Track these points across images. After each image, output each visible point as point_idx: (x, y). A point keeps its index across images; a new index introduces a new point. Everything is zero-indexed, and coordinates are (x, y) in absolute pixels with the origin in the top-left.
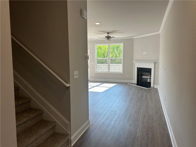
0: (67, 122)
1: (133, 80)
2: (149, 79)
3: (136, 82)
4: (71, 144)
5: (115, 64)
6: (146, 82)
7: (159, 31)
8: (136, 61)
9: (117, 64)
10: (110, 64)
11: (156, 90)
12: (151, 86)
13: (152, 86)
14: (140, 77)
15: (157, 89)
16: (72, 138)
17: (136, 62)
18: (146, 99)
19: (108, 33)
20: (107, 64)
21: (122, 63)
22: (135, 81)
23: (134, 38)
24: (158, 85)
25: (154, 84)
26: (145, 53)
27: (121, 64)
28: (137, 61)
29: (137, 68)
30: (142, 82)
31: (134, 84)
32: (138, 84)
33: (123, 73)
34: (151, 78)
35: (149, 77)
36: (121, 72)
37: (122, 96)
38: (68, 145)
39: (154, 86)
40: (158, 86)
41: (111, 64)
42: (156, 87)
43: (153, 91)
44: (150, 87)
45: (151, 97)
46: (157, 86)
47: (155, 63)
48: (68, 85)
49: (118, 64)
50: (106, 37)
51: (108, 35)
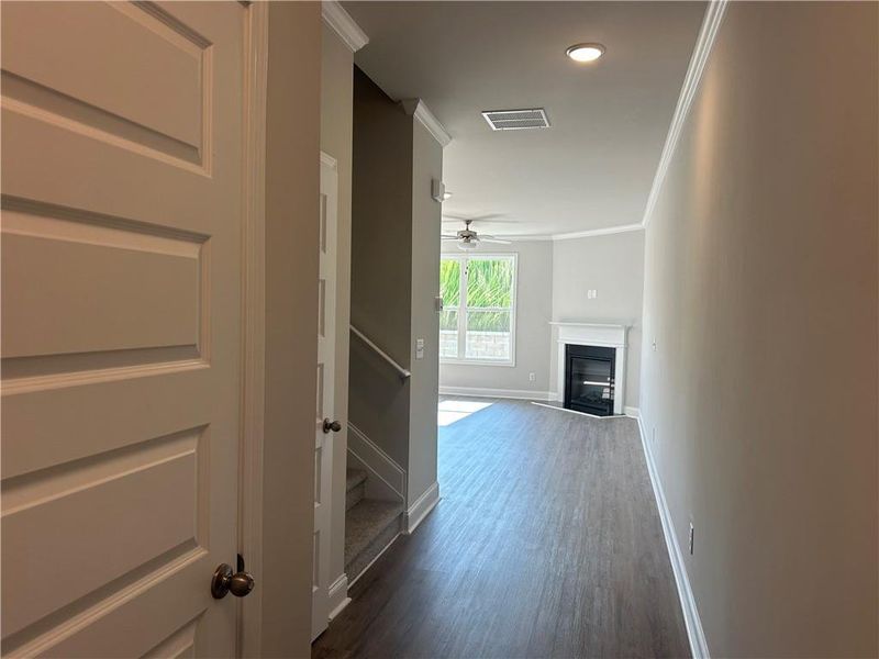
0: (400, 470)
1: (548, 390)
2: (608, 390)
3: (561, 399)
4: (407, 529)
5: (479, 333)
6: (595, 396)
7: (640, 221)
8: (564, 320)
9: (483, 333)
10: (468, 333)
11: (633, 423)
12: (615, 411)
13: (617, 409)
14: (576, 382)
15: (636, 420)
16: (411, 511)
17: (560, 325)
18: (598, 446)
19: (468, 222)
20: (456, 332)
21: (511, 330)
22: (558, 394)
23: (554, 238)
24: (638, 407)
25: (624, 403)
26: (592, 294)
27: (508, 334)
29: (567, 345)
30: (582, 396)
31: (555, 403)
32: (567, 404)
33: (514, 366)
34: (613, 388)
35: (608, 384)
36: (506, 360)
37: (518, 436)
38: (400, 529)
39: (623, 410)
40: (639, 410)
42: (630, 412)
43: (621, 424)
44: (611, 413)
45: (614, 441)
46: (636, 409)
47: (628, 330)
48: (408, 374)
49: (489, 333)
50: (461, 235)
51: (468, 229)
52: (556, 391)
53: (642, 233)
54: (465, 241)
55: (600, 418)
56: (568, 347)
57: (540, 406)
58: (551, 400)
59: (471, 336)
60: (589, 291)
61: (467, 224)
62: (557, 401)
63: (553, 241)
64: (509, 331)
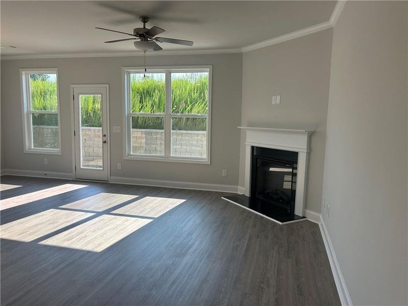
3: (248, 194)
6: (277, 195)
10: (172, 131)
11: (315, 227)
15: (318, 225)
17: (248, 130)
19: (145, 19)
20: (163, 131)
22: (245, 188)
24: (319, 211)
25: (306, 206)
26: (276, 100)
27: (205, 132)
28: (252, 124)
29: (253, 147)
32: (252, 203)
33: (209, 163)
36: (203, 159)
40: (320, 216)
42: (312, 216)
44: (292, 216)
46: (317, 214)
50: (137, 33)
51: (144, 27)
52: (243, 185)
53: (330, 31)
54: (142, 40)
55: (280, 223)
57: (228, 202)
58: (239, 193)
59: (175, 135)
60: (273, 97)
61: (145, 22)
62: (244, 195)
63: (242, 53)
64: (205, 130)
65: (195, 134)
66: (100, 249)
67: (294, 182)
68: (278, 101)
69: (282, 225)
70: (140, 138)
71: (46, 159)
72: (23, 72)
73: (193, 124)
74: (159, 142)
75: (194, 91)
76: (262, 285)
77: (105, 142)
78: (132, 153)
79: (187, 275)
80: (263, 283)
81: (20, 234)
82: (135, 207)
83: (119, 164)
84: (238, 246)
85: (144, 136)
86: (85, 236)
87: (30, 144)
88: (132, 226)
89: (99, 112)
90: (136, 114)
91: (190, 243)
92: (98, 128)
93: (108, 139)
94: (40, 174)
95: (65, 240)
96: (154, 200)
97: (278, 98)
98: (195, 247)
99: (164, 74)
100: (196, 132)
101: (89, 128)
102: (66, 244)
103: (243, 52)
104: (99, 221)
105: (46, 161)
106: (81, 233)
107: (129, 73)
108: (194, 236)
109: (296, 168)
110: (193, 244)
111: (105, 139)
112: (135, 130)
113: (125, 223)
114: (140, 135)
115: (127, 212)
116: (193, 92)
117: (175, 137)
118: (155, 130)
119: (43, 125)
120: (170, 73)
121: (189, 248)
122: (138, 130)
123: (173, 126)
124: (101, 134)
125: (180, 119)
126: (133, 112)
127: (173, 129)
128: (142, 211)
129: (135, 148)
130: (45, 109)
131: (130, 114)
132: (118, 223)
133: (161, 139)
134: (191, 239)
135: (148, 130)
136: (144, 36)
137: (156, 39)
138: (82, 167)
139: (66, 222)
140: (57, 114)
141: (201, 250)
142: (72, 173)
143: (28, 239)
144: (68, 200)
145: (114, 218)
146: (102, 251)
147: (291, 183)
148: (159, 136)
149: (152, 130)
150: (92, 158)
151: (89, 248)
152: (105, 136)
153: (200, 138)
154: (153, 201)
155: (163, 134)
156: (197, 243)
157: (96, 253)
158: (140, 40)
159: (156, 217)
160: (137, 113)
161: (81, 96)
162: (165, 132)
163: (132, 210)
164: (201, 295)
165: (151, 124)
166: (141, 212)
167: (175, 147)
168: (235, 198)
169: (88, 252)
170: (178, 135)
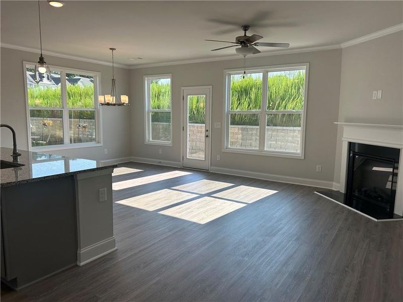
1: (333, 180)
3: (343, 190)
6: (376, 193)
10: (267, 127)
13: (399, 210)
17: (345, 125)
19: (246, 28)
20: (258, 127)
21: (302, 125)
22: (340, 185)
26: (378, 95)
27: (299, 128)
28: (349, 120)
31: (337, 194)
33: (303, 158)
36: (297, 154)
41: (269, 127)
44: (391, 215)
50: (238, 40)
51: (245, 35)
52: (339, 182)
54: (242, 47)
55: (376, 220)
56: (351, 145)
57: (321, 196)
58: (333, 189)
59: (270, 131)
60: (374, 92)
61: (245, 30)
62: (339, 191)
63: (341, 49)
64: (300, 126)
65: (290, 130)
66: (203, 222)
67: (394, 182)
68: (380, 96)
69: (377, 222)
70: (237, 134)
71: (160, 150)
72: (146, 78)
73: (289, 120)
74: (254, 138)
75: (292, 87)
76: (347, 269)
77: (207, 136)
78: (229, 147)
79: (276, 251)
80: (348, 267)
81: (145, 205)
82: (231, 193)
83: (218, 156)
84: (326, 235)
85: (240, 132)
86: (192, 211)
87: (149, 138)
88: (229, 208)
89: (201, 110)
90: (234, 112)
91: (280, 227)
92: (200, 125)
93: (210, 134)
94: (155, 162)
95: (177, 213)
96: (248, 188)
97: (380, 92)
98: (283, 230)
99: (262, 74)
100: (292, 128)
101: (193, 124)
102: (177, 216)
103: (343, 47)
104: (202, 202)
105: (160, 152)
106: (189, 208)
107: (230, 75)
108: (284, 222)
109: (397, 168)
110: (282, 228)
111: (207, 133)
112: (233, 126)
113: (224, 205)
114: (237, 131)
115: (224, 196)
116: (290, 88)
117: (270, 133)
118: (251, 127)
119: (158, 122)
120: (267, 72)
121: (279, 231)
122: (235, 126)
123: (268, 122)
124: (204, 130)
125: (275, 115)
126: (231, 109)
127: (268, 125)
128: (238, 197)
129: (232, 143)
130: (159, 108)
131: (229, 111)
132: (217, 204)
133: (256, 134)
134: (281, 223)
135: (244, 126)
136: (245, 43)
137: (255, 44)
138: (188, 157)
139: (177, 200)
140: (170, 113)
141: (290, 234)
142: (180, 162)
143: (151, 209)
144: (177, 183)
145: (214, 200)
146: (205, 224)
147: (391, 182)
148: (254, 132)
149: (248, 127)
150: (195, 151)
151: (195, 220)
152: (207, 131)
153: (295, 134)
154: (247, 190)
155: (258, 130)
156: (286, 228)
157: (200, 224)
158: (240, 47)
159: (250, 202)
160: (235, 110)
161: (189, 96)
162: (260, 128)
163: (229, 195)
164: (287, 267)
165: (247, 121)
166: (236, 198)
167: (270, 142)
168: (330, 193)
169: (194, 223)
170: (273, 131)
